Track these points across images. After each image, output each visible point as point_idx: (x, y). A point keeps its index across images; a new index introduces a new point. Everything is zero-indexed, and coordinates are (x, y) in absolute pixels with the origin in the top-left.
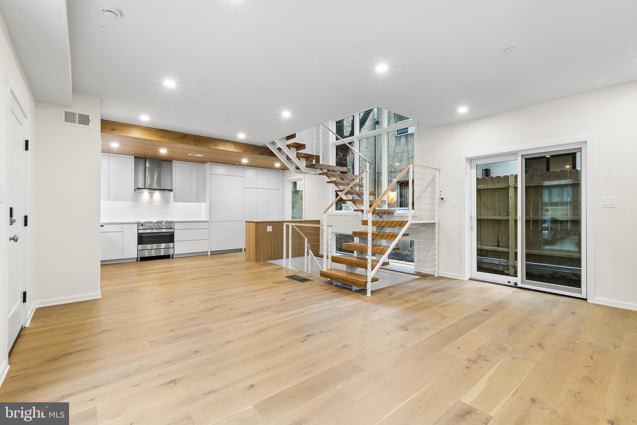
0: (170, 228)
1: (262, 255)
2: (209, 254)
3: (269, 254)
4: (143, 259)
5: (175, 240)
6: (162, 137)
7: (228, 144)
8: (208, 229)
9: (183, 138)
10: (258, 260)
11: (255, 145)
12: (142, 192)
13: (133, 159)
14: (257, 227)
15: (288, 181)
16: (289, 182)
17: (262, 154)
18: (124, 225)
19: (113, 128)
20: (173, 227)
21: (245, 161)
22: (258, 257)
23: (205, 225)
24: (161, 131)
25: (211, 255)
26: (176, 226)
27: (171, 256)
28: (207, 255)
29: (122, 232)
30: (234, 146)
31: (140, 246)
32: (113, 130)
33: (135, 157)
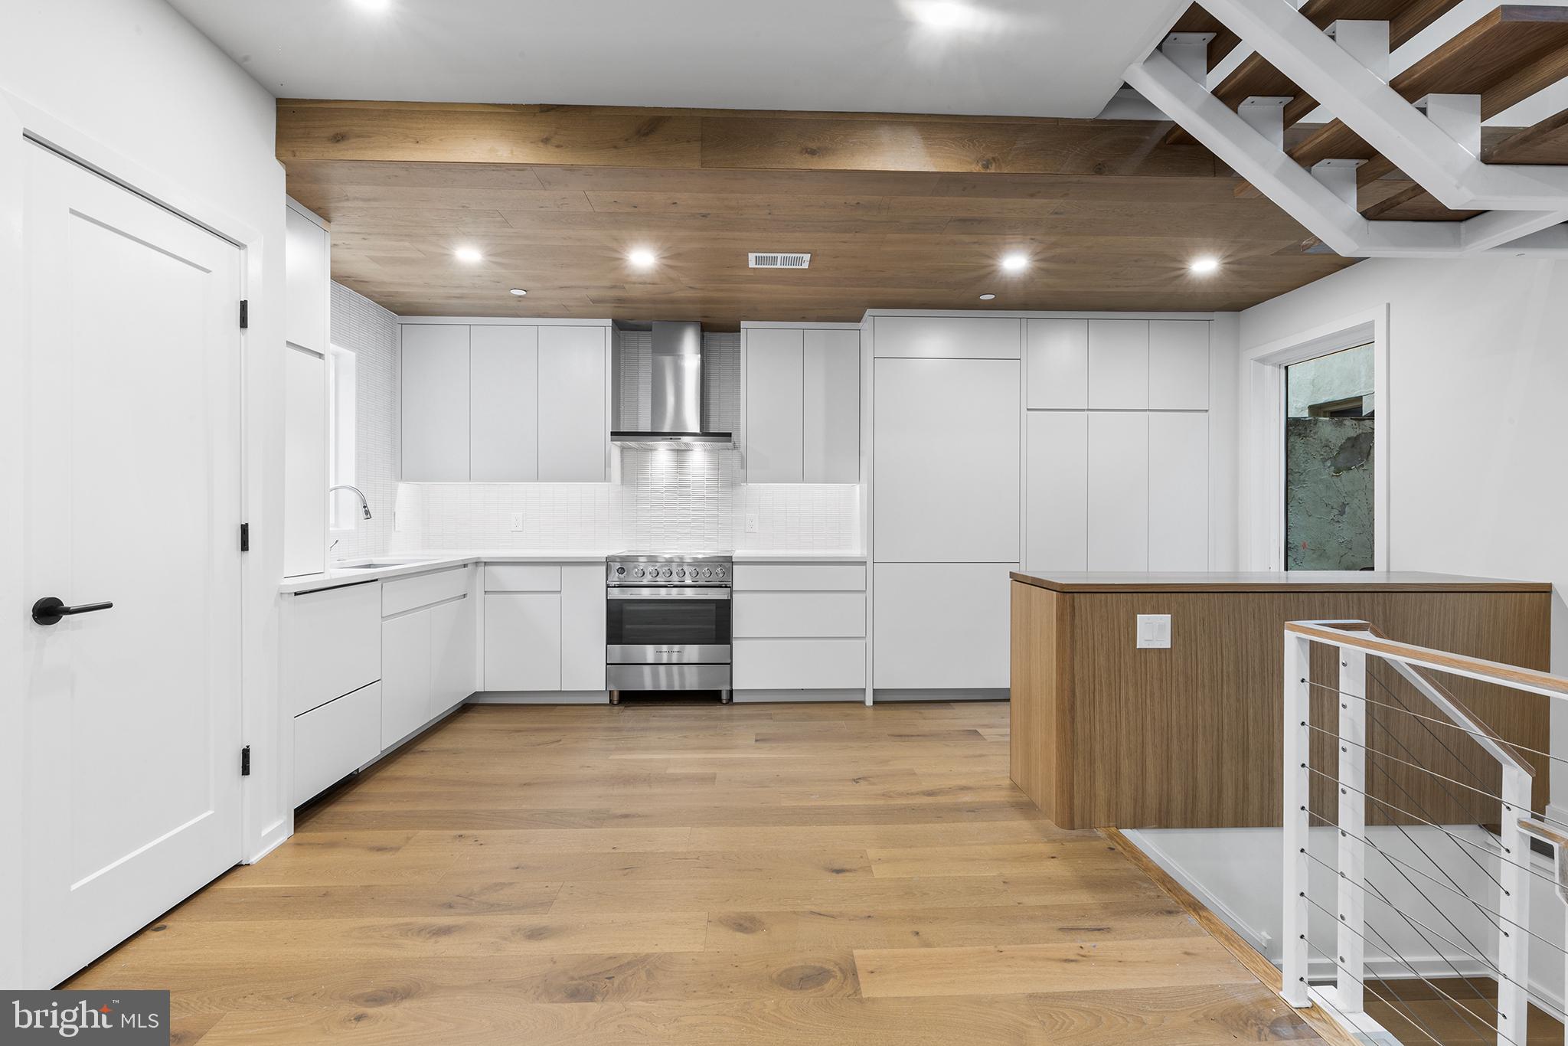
0: (721, 587)
1: (1101, 793)
2: (869, 702)
3: (1152, 787)
4: (630, 698)
5: (736, 632)
6: (546, 141)
7: (885, 134)
8: (862, 596)
9: (646, 134)
10: (1077, 821)
11: (1057, 120)
12: (651, 450)
13: (609, 330)
14: (1068, 618)
15: (1263, 360)
16: (1268, 368)
17: (1099, 170)
18: (564, 569)
19: (338, 130)
20: (729, 584)
21: (1015, 263)
22: (1077, 802)
23: (854, 577)
24: (542, 112)
25: (874, 702)
26: (741, 578)
27: (724, 696)
28: (863, 702)
29: (559, 595)
30: (925, 139)
31: (616, 648)
32: (338, 141)
33: (614, 321)
